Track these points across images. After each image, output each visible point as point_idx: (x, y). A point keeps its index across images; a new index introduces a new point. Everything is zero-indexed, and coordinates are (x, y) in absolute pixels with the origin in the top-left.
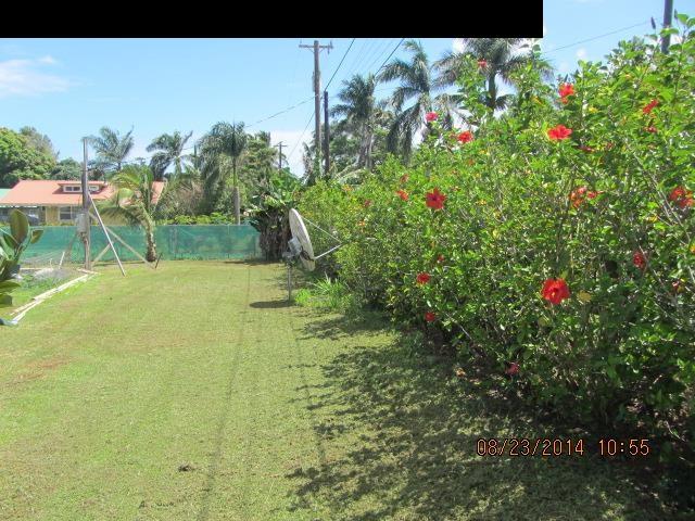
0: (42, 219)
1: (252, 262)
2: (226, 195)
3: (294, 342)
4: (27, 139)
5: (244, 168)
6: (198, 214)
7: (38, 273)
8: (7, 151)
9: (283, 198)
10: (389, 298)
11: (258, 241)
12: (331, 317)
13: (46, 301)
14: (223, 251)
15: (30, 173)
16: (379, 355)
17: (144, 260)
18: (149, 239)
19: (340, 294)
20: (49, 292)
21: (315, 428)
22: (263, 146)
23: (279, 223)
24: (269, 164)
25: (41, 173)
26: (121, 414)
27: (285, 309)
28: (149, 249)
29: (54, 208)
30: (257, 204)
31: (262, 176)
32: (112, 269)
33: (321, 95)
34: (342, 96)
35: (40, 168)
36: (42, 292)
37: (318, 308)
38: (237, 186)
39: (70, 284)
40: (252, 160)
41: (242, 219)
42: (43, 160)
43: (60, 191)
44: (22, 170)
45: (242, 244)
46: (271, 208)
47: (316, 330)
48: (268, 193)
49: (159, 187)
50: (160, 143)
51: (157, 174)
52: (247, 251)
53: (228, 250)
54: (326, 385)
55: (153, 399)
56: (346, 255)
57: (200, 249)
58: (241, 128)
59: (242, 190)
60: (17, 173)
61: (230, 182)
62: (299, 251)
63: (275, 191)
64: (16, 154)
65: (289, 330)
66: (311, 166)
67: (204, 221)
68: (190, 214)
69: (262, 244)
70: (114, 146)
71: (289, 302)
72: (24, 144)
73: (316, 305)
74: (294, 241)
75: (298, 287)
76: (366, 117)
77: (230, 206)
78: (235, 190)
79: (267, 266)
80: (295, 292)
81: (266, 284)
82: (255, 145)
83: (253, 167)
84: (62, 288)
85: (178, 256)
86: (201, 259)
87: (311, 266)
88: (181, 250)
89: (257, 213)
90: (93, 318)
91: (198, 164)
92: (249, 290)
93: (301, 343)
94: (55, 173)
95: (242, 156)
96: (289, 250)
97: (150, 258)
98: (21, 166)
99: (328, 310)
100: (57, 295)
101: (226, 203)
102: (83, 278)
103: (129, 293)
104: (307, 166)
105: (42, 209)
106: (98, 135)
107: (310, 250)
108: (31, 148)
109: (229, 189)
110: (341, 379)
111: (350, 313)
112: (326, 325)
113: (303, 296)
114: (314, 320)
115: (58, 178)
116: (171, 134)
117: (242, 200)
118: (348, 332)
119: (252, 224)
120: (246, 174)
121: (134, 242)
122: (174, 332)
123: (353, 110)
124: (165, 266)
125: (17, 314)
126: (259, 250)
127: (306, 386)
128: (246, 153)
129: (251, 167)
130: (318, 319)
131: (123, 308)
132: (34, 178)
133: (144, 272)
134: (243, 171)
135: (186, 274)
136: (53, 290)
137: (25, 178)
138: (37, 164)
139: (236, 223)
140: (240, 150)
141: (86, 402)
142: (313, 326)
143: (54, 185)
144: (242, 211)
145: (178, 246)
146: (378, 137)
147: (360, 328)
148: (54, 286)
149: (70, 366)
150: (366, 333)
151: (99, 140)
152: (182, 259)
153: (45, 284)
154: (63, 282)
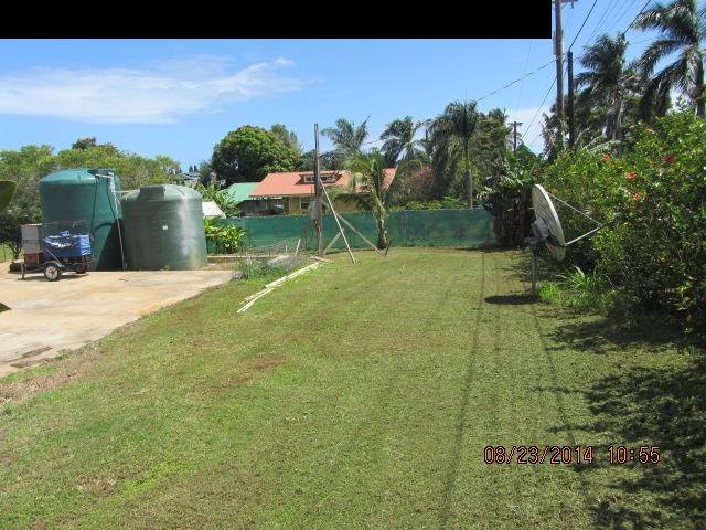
0: (287, 209)
1: (486, 248)
2: (458, 178)
3: (543, 353)
4: (276, 137)
5: (476, 149)
6: (429, 200)
7: (273, 261)
8: (258, 148)
9: (521, 177)
10: (680, 300)
11: (491, 225)
12: (589, 319)
13: (277, 290)
14: (455, 237)
15: (278, 167)
16: (673, 385)
17: (374, 247)
18: (380, 226)
19: (597, 289)
20: (279, 280)
21: (592, 509)
22: (496, 125)
23: (516, 206)
24: (503, 144)
25: (286, 166)
26: (321, 446)
27: (527, 307)
28: (380, 235)
29: (296, 198)
30: (491, 186)
31: (496, 157)
32: (343, 256)
33: (564, 57)
34: (585, 62)
35: (286, 161)
36: (272, 281)
37: (570, 306)
38: (469, 169)
39: (300, 271)
40: (484, 141)
41: (475, 203)
42: (289, 154)
43: (301, 182)
44: (272, 164)
45: (475, 229)
46: (507, 190)
47: (572, 336)
48: (504, 173)
49: (390, 174)
50: (392, 130)
51: (389, 161)
52: (480, 237)
53: (460, 235)
54: (598, 428)
55: (364, 424)
56: (606, 240)
57: (431, 235)
58: (473, 107)
59: (474, 173)
60: (267, 167)
61: (461, 164)
62: (546, 236)
63: (511, 170)
64: (267, 150)
65: (536, 336)
66: (552, 139)
67: (436, 206)
68: (422, 201)
69: (497, 229)
70: (349, 136)
71: (532, 298)
72: (273, 140)
73: (568, 303)
74: (538, 222)
75: (541, 278)
76: (615, 82)
77: (463, 190)
78: (467, 173)
79: (503, 254)
80: (539, 284)
81: (502, 274)
82: (488, 125)
83: (486, 148)
84: (293, 275)
85: (409, 243)
86: (432, 246)
87: (561, 254)
88: (411, 237)
89: (491, 195)
90: (315, 311)
91: (429, 150)
92: (483, 280)
93: (554, 354)
94: (298, 166)
95: (473, 138)
96: (532, 235)
97: (381, 246)
98: (270, 161)
99: (584, 310)
100: (287, 283)
101: (457, 188)
102: (314, 266)
103: (357, 282)
104: (547, 140)
105: (286, 199)
106: (335, 127)
107: (560, 233)
108: (279, 143)
109: (461, 173)
110: (619, 420)
111: (615, 314)
112: (585, 330)
113: (550, 290)
114: (566, 322)
115: (301, 171)
116: (402, 119)
117: (474, 183)
118: (618, 343)
119: (486, 208)
120: (478, 156)
121: (366, 230)
122: (398, 331)
123: (597, 77)
124: (395, 253)
125: (246, 302)
126: (493, 235)
127: (569, 428)
128: (478, 134)
129: (483, 149)
130: (572, 322)
131: (347, 300)
132: (282, 171)
133: (375, 259)
134: (476, 153)
135: (417, 262)
136: (283, 279)
137: (274, 171)
138: (284, 158)
139: (469, 206)
140: (472, 131)
141: (286, 423)
142: (565, 330)
143: (296, 176)
144: (474, 195)
145: (409, 233)
146: (630, 104)
147: (635, 339)
148: (286, 273)
149: (280, 369)
150: (645, 346)
151: (335, 131)
152: (413, 246)
153: (279, 272)
154: (294, 269)
